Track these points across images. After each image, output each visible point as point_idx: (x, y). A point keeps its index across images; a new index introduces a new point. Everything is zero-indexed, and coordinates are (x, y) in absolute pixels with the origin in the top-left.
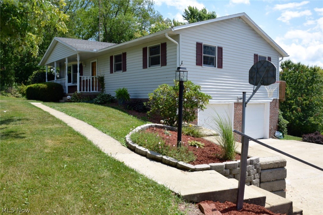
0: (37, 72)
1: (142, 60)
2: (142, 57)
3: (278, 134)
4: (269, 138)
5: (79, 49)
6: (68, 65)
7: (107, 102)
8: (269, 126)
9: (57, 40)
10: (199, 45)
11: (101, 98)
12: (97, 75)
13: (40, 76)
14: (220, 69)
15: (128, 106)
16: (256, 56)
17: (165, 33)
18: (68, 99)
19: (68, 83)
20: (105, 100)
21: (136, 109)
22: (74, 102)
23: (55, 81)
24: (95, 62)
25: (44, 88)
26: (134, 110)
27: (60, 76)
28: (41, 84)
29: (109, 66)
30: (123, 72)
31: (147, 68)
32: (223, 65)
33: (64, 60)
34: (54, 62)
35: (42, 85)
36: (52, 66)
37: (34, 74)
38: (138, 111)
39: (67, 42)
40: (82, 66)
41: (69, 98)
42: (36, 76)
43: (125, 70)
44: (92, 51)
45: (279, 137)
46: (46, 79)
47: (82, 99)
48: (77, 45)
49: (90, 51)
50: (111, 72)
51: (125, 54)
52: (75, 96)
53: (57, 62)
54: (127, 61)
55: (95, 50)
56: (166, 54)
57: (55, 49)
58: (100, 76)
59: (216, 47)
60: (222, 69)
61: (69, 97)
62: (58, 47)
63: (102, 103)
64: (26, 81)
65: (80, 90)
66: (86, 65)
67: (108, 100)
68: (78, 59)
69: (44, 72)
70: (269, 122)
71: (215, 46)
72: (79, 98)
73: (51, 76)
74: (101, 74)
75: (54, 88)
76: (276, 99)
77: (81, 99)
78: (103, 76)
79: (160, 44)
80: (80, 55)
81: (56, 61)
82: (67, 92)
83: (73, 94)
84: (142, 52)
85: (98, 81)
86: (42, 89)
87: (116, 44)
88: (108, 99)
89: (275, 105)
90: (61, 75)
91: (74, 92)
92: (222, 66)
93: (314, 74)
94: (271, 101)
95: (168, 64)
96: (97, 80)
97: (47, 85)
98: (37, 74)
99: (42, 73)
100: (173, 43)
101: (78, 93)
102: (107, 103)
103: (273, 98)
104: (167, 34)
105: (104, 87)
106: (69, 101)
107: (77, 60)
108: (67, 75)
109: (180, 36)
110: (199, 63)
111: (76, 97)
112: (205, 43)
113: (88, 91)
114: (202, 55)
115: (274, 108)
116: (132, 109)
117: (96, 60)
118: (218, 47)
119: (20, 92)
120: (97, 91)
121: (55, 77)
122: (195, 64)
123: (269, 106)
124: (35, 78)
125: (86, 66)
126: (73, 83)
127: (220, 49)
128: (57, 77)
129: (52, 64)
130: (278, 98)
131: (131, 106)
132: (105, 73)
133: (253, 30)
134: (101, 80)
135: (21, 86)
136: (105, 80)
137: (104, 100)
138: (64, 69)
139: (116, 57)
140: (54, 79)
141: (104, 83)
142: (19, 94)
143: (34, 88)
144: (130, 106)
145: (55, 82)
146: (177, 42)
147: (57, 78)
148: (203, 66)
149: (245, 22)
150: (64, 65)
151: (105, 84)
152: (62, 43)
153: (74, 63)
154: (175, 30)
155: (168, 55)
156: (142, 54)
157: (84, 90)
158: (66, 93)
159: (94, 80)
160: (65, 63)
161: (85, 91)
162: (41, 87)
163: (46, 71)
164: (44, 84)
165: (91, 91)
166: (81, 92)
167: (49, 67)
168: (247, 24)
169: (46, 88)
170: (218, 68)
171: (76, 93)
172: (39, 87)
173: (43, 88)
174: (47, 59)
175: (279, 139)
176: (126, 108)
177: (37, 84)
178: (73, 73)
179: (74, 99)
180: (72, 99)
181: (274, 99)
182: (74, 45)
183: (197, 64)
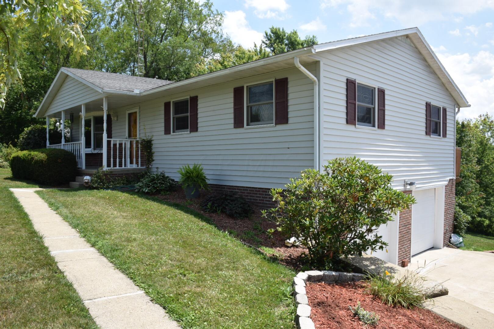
0: (32, 129)
1: (232, 111)
2: (232, 105)
3: (455, 238)
4: (444, 246)
5: (107, 89)
6: (85, 117)
7: (161, 190)
8: (443, 226)
9: (66, 72)
10: (351, 84)
11: (151, 182)
12: (138, 136)
13: (36, 135)
14: (381, 131)
15: (210, 204)
16: (428, 105)
17: (294, 58)
18: (86, 182)
19: (86, 148)
20: (158, 187)
21: (228, 212)
22: (97, 188)
23: (63, 145)
24: (136, 112)
25: (41, 161)
26: (222, 212)
27: (71, 135)
28: (36, 153)
29: (163, 121)
30: (190, 132)
31: (243, 127)
32: (386, 122)
33: (78, 109)
34: (60, 113)
35: (38, 155)
36: (57, 119)
37: (27, 132)
38: (231, 216)
39: (84, 76)
40: (111, 119)
41: (89, 180)
42: (30, 136)
43: (195, 128)
44: (131, 94)
45: (457, 244)
46: (48, 140)
47: (113, 182)
48: (104, 81)
49: (128, 93)
50: (167, 131)
51: (194, 100)
52: (99, 177)
53: (66, 111)
54: (198, 112)
55: (137, 92)
56: (287, 101)
57: (62, 89)
58: (145, 138)
59: (375, 88)
60: (384, 130)
61: (87, 178)
62: (68, 85)
63: (152, 192)
64: (16, 140)
65: (109, 165)
66: (117, 117)
67: (163, 188)
68: (105, 107)
69: (44, 128)
70: (443, 220)
71: (374, 86)
72: (106, 179)
73: (56, 137)
74: (147, 135)
75: (59, 161)
76: (452, 179)
77: (110, 182)
78: (150, 138)
79: (274, 80)
80: (108, 100)
81: (64, 111)
82: (84, 167)
83: (94, 171)
84: (232, 95)
85: (141, 147)
86: (37, 162)
87: (172, 82)
88: (163, 184)
89: (451, 190)
90: (73, 133)
91: (97, 168)
92: (384, 124)
93: (462, 131)
94: (446, 183)
95: (290, 121)
96: (139, 146)
97: (47, 155)
98: (30, 132)
99: (41, 130)
100: (306, 77)
101: (104, 171)
102: (162, 193)
103: (448, 179)
104: (298, 60)
105: (152, 158)
106: (88, 187)
107: (103, 108)
108: (83, 135)
109: (321, 64)
110: (350, 120)
111: (100, 179)
112: (360, 80)
113: (123, 167)
114: (355, 104)
115: (449, 195)
116: (219, 212)
117: (137, 110)
118: (378, 88)
119: (6, 159)
120: (139, 166)
121: (63, 138)
122: (344, 121)
123: (444, 191)
124: (28, 138)
125: (117, 120)
126: (94, 149)
127: (382, 92)
128: (65, 137)
129: (57, 115)
130: (455, 178)
131: (216, 205)
132: (154, 134)
133: (425, 60)
134: (147, 146)
135: (8, 148)
136: (153, 146)
137: (156, 188)
138: (79, 123)
139: (176, 104)
140: (61, 143)
141: (153, 150)
142: (4, 163)
143: (24, 159)
144: (213, 204)
145: (62, 148)
146: (316, 76)
147: (67, 140)
148: (357, 126)
149: (413, 46)
150: (79, 117)
151: (153, 153)
152: (76, 78)
153: (97, 114)
154: (316, 51)
155: (290, 102)
156: (232, 100)
157: (115, 165)
158: (81, 168)
159: (134, 146)
160: (80, 114)
161: (118, 167)
162: (36, 158)
163: (46, 126)
164: (42, 153)
165: (129, 166)
166: (109, 168)
167: (53, 120)
168: (417, 48)
169: (45, 161)
170: (378, 128)
171: (100, 171)
172: (33, 158)
173: (39, 161)
174: (49, 107)
175: (458, 248)
176: (206, 209)
177: (29, 153)
178: (94, 131)
179: (96, 182)
180: (93, 183)
181: (450, 180)
182: (97, 81)
183: (348, 122)
